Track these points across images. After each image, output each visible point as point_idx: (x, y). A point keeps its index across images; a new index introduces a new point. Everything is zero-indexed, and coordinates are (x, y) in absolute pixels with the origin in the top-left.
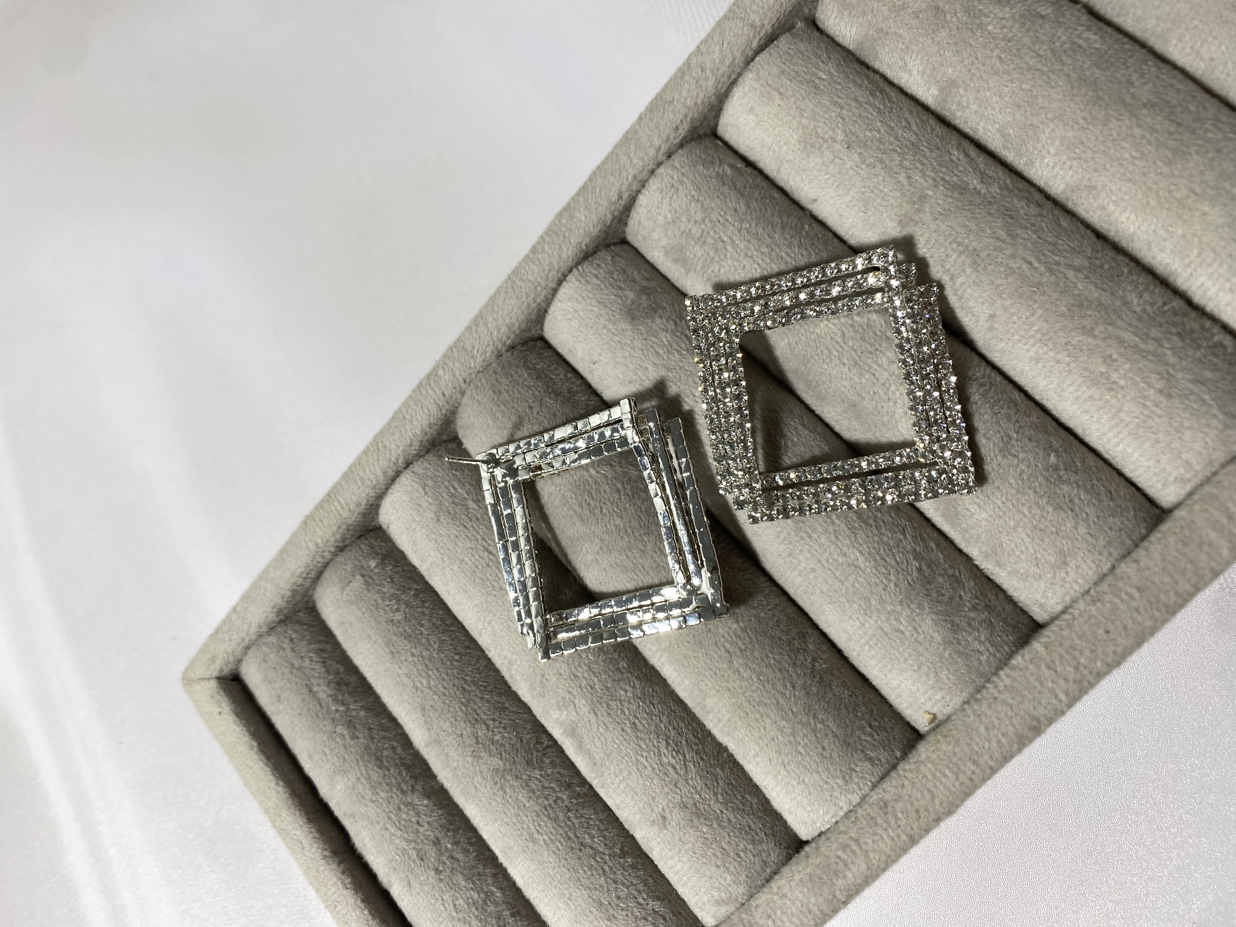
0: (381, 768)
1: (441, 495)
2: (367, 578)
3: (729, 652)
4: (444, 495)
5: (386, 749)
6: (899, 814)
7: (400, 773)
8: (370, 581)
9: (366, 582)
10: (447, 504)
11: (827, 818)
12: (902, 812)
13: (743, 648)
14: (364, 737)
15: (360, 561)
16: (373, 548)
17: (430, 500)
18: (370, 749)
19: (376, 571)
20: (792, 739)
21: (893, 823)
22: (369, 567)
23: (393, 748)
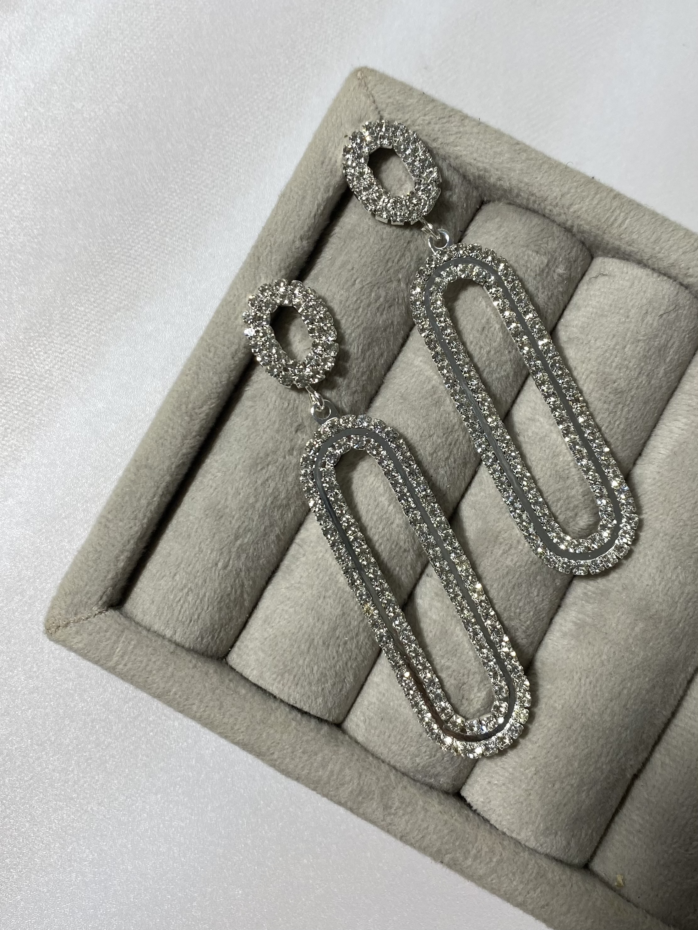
0: (362, 352)
1: (663, 333)
2: (547, 270)
3: (620, 694)
4: (664, 336)
5: (380, 348)
6: (539, 890)
7: (363, 373)
8: (545, 275)
9: (543, 271)
10: (656, 344)
11: (504, 823)
12: (541, 892)
13: (628, 706)
14: (384, 321)
15: (560, 255)
16: (575, 261)
17: (655, 324)
18: (375, 334)
19: (556, 277)
20: (563, 775)
21: (529, 887)
22: (557, 267)
23: (382, 355)
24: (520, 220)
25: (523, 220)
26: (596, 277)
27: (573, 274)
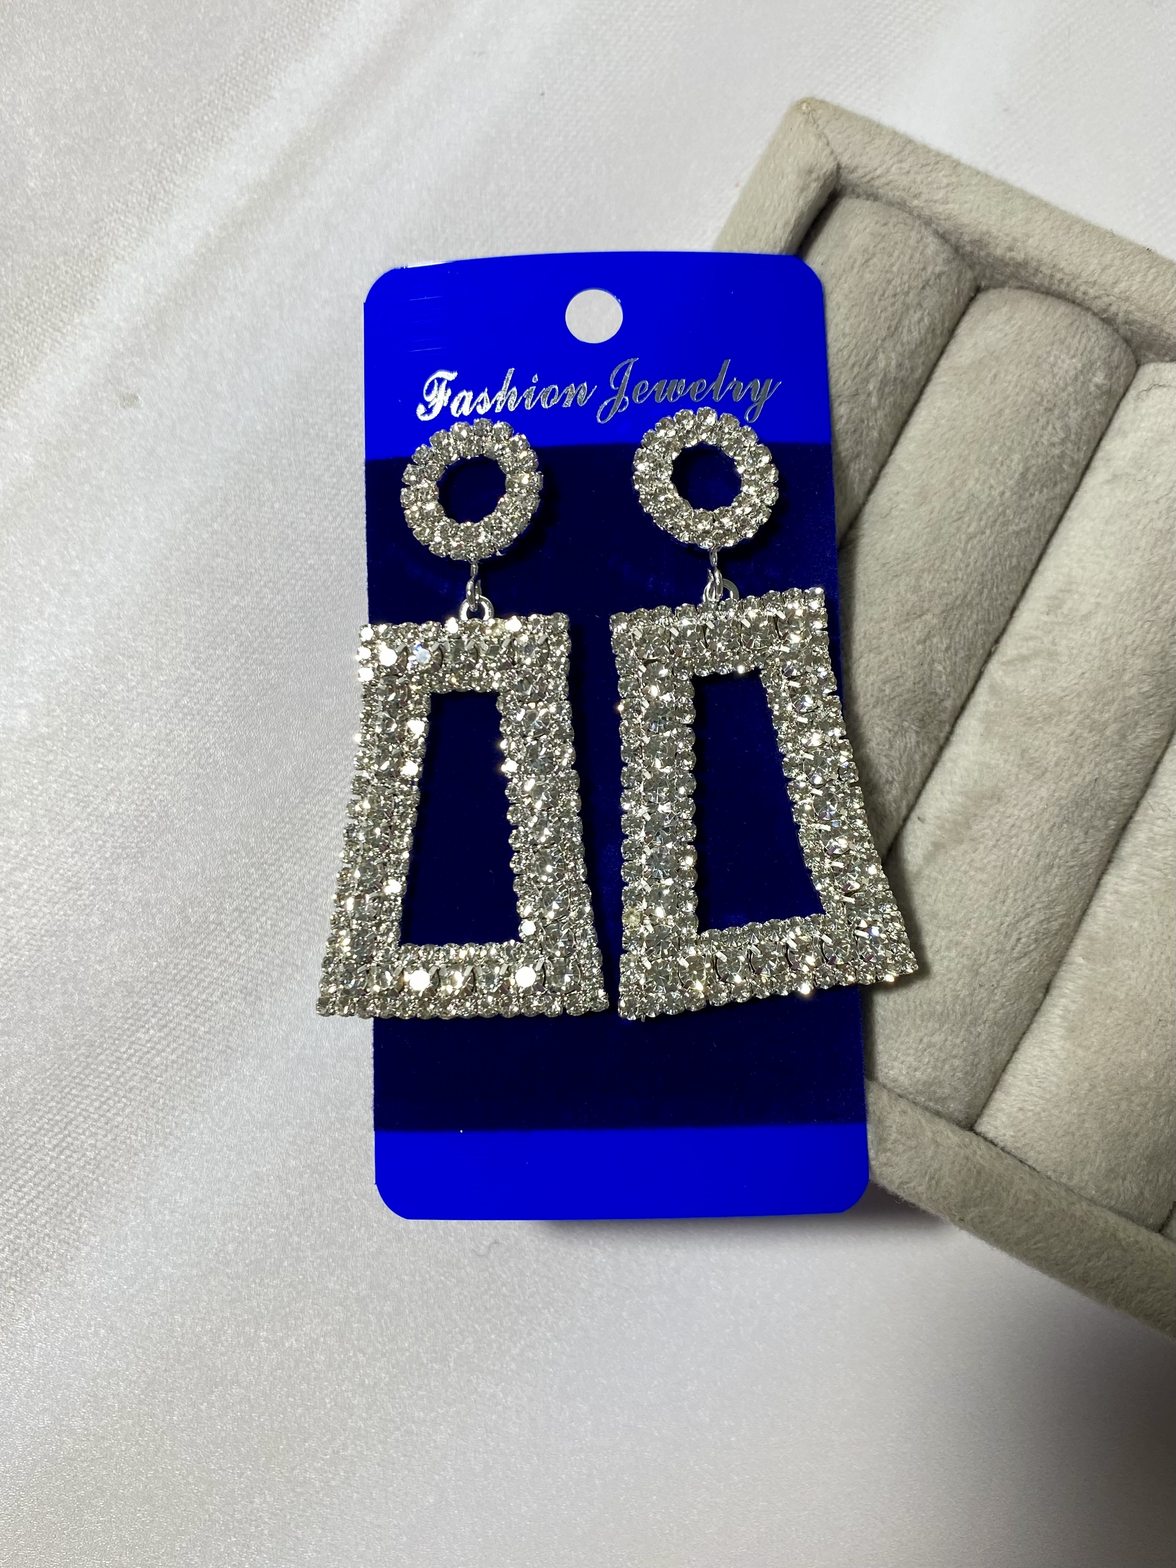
24: (1040, 308)
25: (1044, 309)
26: (1149, 390)
27: (1115, 387)
